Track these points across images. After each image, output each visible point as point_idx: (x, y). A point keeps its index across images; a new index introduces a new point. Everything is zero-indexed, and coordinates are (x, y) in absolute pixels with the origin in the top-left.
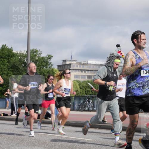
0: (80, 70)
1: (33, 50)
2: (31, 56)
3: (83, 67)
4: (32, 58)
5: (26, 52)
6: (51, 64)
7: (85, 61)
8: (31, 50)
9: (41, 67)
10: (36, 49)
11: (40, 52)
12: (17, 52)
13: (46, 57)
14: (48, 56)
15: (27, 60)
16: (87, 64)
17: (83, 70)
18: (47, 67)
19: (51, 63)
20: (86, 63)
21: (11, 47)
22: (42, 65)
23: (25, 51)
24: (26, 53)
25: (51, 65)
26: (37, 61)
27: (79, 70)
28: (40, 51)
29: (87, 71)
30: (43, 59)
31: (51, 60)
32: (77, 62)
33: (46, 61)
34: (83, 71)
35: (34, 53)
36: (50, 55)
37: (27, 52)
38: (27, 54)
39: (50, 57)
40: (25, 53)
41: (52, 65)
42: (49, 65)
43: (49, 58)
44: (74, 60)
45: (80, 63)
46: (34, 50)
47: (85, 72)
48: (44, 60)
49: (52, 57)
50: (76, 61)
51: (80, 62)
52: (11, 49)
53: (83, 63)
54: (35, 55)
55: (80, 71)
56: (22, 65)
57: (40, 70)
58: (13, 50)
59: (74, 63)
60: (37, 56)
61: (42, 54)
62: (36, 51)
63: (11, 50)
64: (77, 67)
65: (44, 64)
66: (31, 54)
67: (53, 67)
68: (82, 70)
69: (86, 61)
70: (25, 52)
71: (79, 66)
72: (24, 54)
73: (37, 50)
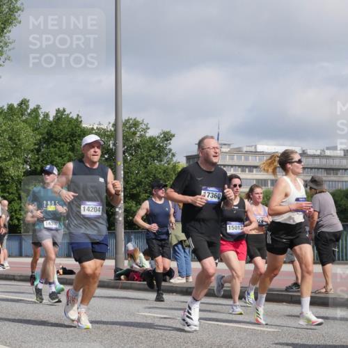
0: (239, 166)
1: (127, 121)
2: (124, 136)
3: (247, 159)
4: (126, 139)
5: (113, 127)
6: (170, 152)
7: (249, 146)
8: (124, 121)
9: (147, 162)
10: (135, 119)
11: (144, 127)
12: (91, 126)
13: (158, 137)
14: (162, 135)
15: (115, 144)
16: (256, 153)
17: (247, 166)
18: (161, 161)
19: (170, 150)
20: (252, 149)
21: (78, 115)
22: (150, 155)
23: (110, 123)
24: (113, 129)
25: (170, 156)
26: (138, 146)
27: (235, 166)
28: (145, 122)
29: (255, 170)
30: (151, 141)
31: (170, 143)
32: (232, 147)
33: (159, 146)
34: (247, 170)
35: (130, 128)
36: (169, 132)
37: (115, 125)
38: (115, 130)
39: (167, 137)
40: (111, 128)
41: (173, 155)
42: (167, 155)
43: (167, 140)
44: (225, 144)
45: (238, 151)
46: (131, 122)
47: (250, 171)
48: (155, 144)
49: (174, 136)
50: (229, 145)
51: (240, 148)
52: (77, 119)
53: (245, 149)
54: (134, 133)
55: (240, 169)
56: (104, 157)
57: (146, 168)
58: (81, 121)
59: (225, 149)
60: (138, 134)
61: (148, 131)
62: (136, 124)
63: (77, 122)
64: (233, 159)
65: (154, 153)
66: (123, 131)
67: (175, 159)
68: (243, 167)
69: (251, 146)
70: (111, 125)
71: (235, 157)
72: (108, 131)
73: (138, 122)
